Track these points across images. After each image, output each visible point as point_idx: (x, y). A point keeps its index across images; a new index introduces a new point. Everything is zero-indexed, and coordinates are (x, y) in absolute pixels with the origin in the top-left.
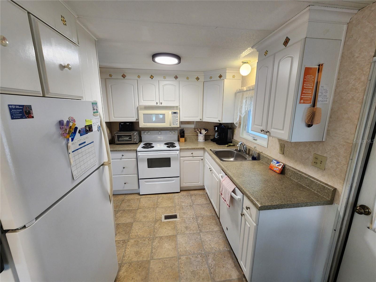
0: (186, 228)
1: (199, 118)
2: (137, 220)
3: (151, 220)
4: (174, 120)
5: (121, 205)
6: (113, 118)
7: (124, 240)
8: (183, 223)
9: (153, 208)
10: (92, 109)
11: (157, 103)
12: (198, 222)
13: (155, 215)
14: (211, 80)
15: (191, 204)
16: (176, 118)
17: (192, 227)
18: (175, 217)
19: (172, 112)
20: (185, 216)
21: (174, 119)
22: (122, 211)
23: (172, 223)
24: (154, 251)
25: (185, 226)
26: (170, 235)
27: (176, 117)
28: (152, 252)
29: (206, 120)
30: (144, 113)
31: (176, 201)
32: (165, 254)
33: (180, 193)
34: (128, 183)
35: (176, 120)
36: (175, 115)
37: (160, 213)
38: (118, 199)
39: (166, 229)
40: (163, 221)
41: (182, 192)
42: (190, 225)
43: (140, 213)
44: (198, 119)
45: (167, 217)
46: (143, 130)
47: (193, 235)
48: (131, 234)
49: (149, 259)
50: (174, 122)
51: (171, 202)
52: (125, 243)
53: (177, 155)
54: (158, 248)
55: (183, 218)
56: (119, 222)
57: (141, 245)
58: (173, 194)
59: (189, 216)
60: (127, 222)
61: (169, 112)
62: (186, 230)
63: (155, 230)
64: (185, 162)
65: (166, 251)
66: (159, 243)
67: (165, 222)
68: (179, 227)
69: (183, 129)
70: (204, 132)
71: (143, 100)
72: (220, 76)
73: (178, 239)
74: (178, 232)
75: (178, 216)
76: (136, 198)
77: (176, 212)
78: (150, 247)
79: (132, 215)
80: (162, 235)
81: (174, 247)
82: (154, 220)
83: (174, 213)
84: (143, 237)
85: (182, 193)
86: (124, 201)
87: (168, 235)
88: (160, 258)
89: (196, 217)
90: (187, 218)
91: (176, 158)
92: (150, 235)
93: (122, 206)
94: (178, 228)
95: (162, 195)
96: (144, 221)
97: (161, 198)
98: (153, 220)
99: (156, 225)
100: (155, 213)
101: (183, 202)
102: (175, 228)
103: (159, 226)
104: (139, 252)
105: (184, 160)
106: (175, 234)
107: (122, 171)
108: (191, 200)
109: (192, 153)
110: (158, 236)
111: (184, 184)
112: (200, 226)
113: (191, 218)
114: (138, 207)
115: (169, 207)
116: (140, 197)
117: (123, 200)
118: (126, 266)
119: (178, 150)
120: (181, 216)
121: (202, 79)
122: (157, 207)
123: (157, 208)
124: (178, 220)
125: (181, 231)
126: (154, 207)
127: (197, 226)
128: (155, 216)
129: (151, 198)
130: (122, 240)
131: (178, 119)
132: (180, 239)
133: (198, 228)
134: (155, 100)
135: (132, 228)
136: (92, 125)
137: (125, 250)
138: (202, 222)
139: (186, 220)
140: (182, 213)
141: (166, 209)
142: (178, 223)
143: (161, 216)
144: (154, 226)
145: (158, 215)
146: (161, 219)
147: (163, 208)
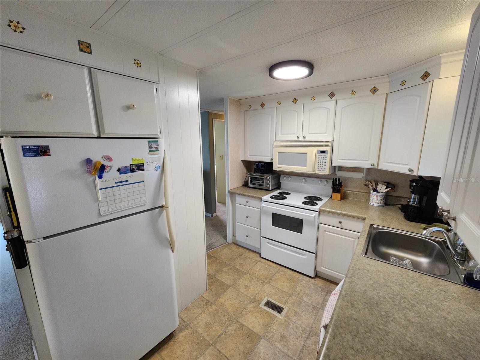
0: (283, 337)
1: (369, 162)
2: (236, 286)
3: (249, 295)
4: (319, 164)
5: (235, 259)
6: (248, 156)
7: (209, 301)
8: (284, 326)
9: (262, 282)
10: (148, 147)
11: (298, 137)
12: (308, 342)
13: (258, 291)
14: (404, 87)
15: (318, 305)
16: (324, 161)
17: (292, 343)
18: (279, 310)
19: (318, 151)
20: (294, 318)
21: (320, 162)
22: (230, 267)
23: (270, 316)
24: (223, 336)
25: (283, 334)
26: (254, 330)
27: (325, 158)
28: (219, 337)
29: (384, 166)
30: (279, 151)
31: (299, 289)
32: (230, 351)
33: (313, 280)
34: (250, 237)
35: (324, 164)
36: (323, 155)
37: (266, 294)
38: (237, 251)
39: (255, 319)
40: (260, 306)
41: (317, 279)
42: (292, 337)
43: (246, 279)
44: (366, 164)
45: (269, 304)
46: (283, 174)
47: (284, 356)
48: (218, 299)
49: (211, 342)
50: (319, 165)
51: (290, 287)
52: (207, 305)
53: (313, 219)
54: (230, 336)
55: (289, 319)
56: (219, 278)
57: (218, 319)
58: (302, 276)
59: (300, 322)
60: (226, 283)
61: (313, 150)
62: (279, 340)
63: (244, 311)
64: (327, 233)
65: (234, 349)
66: (235, 331)
67: (262, 310)
68: (274, 328)
69: (339, 178)
70: (382, 189)
71: (281, 134)
72: (425, 76)
73: (259, 345)
74: (267, 336)
75: (284, 312)
76: (254, 259)
77: (286, 304)
78: (223, 329)
79: (236, 277)
80: (245, 324)
81: (246, 352)
82: (252, 297)
83: (283, 304)
84: (226, 311)
85: (317, 281)
86: (241, 257)
87: (252, 329)
88: (221, 351)
89: (310, 332)
90: (295, 324)
91: (311, 224)
92: (234, 314)
93: (235, 261)
94: (271, 329)
95: (287, 269)
96: (242, 291)
97: (282, 273)
98: (251, 296)
99: (249, 306)
100: (259, 289)
101: (307, 295)
102: (267, 326)
103: (252, 309)
104: (210, 325)
105: (324, 230)
106: (260, 334)
107: (246, 221)
108: (322, 300)
109: (340, 223)
110: (240, 321)
111: (322, 268)
112: (305, 350)
113: (301, 329)
114: (248, 271)
115: (283, 292)
116: (259, 259)
117: (241, 255)
118: (189, 331)
119: (317, 211)
120: (288, 315)
121: (383, 90)
122: (269, 283)
123: (267, 284)
124: (281, 318)
125: (272, 336)
126: (265, 281)
127: (301, 347)
129: (270, 267)
130: (207, 300)
131: (328, 161)
132: (262, 348)
133: (298, 352)
134: (296, 133)
135: (225, 293)
136: (143, 164)
137: (201, 313)
138: (314, 347)
139: (292, 326)
140: (293, 311)
141: (276, 291)
142: (277, 321)
143: (264, 298)
144: (246, 305)
145: (262, 293)
146: (261, 301)
147: (274, 288)
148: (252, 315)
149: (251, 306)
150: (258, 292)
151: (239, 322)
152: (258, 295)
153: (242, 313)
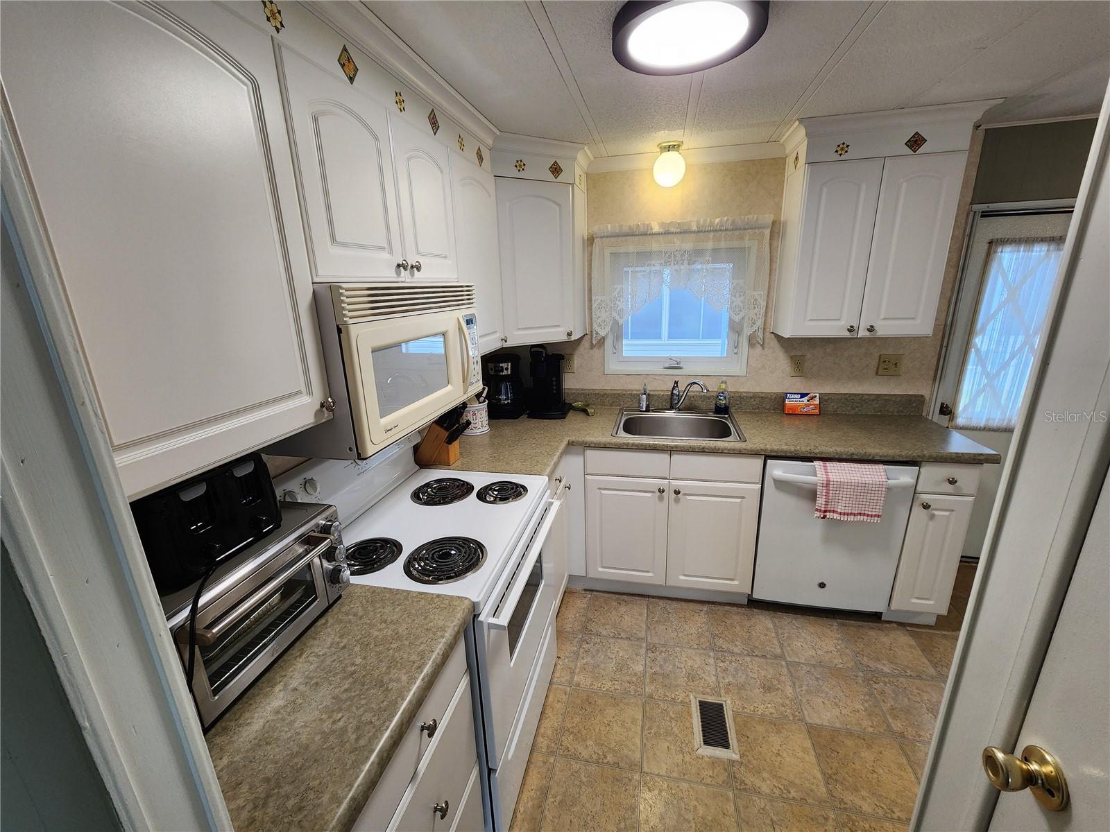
0: (768, 688)
3: (731, 808)
8: (742, 691)
12: (737, 651)
13: (695, 786)
14: (523, 175)
18: (712, 710)
20: (707, 678)
25: (761, 690)
37: (687, 759)
39: (784, 754)
40: (736, 757)
42: (753, 676)
51: (615, 705)
55: (718, 687)
59: (709, 668)
62: (779, 693)
63: (791, 796)
66: (857, 790)
67: (744, 748)
68: (764, 709)
72: (556, 169)
74: (794, 715)
75: (710, 698)
77: (683, 702)
78: (888, 825)
80: (818, 775)
82: (731, 794)
83: (689, 707)
87: (811, 752)
89: (714, 650)
90: (721, 675)
94: (771, 714)
98: (728, 799)
99: (765, 788)
100: (685, 785)
102: (773, 722)
106: (804, 730)
110: (823, 790)
113: (722, 665)
115: (647, 718)
120: (708, 689)
122: (639, 767)
123: (646, 769)
124: (729, 702)
125: (783, 706)
126: (643, 780)
127: (758, 660)
128: (701, 782)
139: (731, 679)
140: (691, 684)
141: (657, 734)
142: (744, 708)
143: (705, 759)
144: (771, 799)
145: (694, 770)
146: (724, 762)
147: (649, 745)
148: (780, 768)
149: (758, 783)
150: (697, 782)
151: (829, 791)
152: (709, 781)
153: (801, 799)
